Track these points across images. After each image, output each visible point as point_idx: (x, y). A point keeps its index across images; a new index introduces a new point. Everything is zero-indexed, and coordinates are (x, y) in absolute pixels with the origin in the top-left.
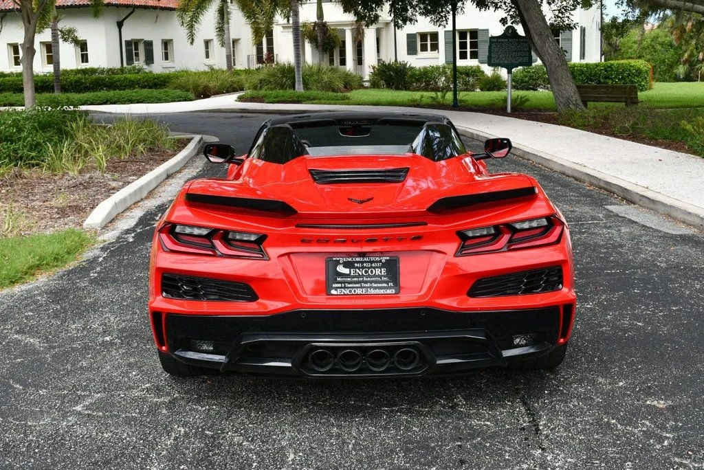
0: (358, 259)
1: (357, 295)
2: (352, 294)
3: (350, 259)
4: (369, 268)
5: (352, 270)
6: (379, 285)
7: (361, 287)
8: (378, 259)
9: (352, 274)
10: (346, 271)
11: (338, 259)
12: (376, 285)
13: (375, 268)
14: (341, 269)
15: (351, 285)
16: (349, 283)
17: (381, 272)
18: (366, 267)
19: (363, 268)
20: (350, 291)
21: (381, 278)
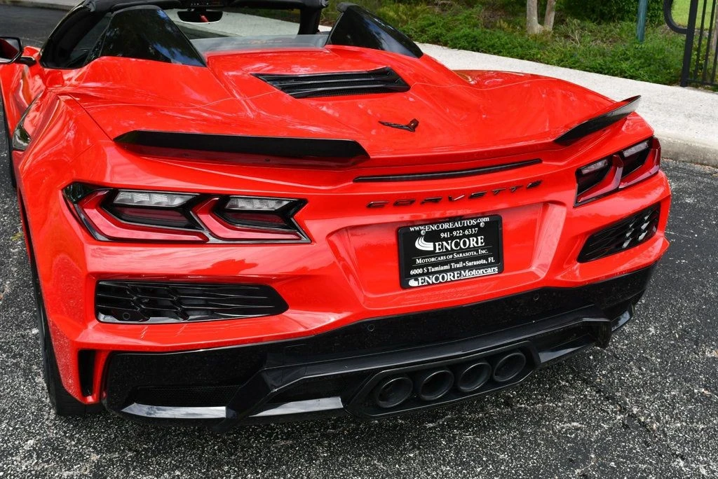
0: (446, 226)
1: (446, 282)
2: (440, 282)
3: (434, 228)
4: (460, 238)
5: (437, 244)
6: (475, 263)
7: (451, 270)
8: (473, 222)
9: (437, 251)
10: (429, 247)
11: (417, 229)
12: (470, 264)
13: (468, 237)
14: (422, 245)
15: (436, 269)
16: (434, 265)
17: (477, 242)
18: (456, 237)
19: (452, 238)
20: (437, 279)
21: (478, 252)
